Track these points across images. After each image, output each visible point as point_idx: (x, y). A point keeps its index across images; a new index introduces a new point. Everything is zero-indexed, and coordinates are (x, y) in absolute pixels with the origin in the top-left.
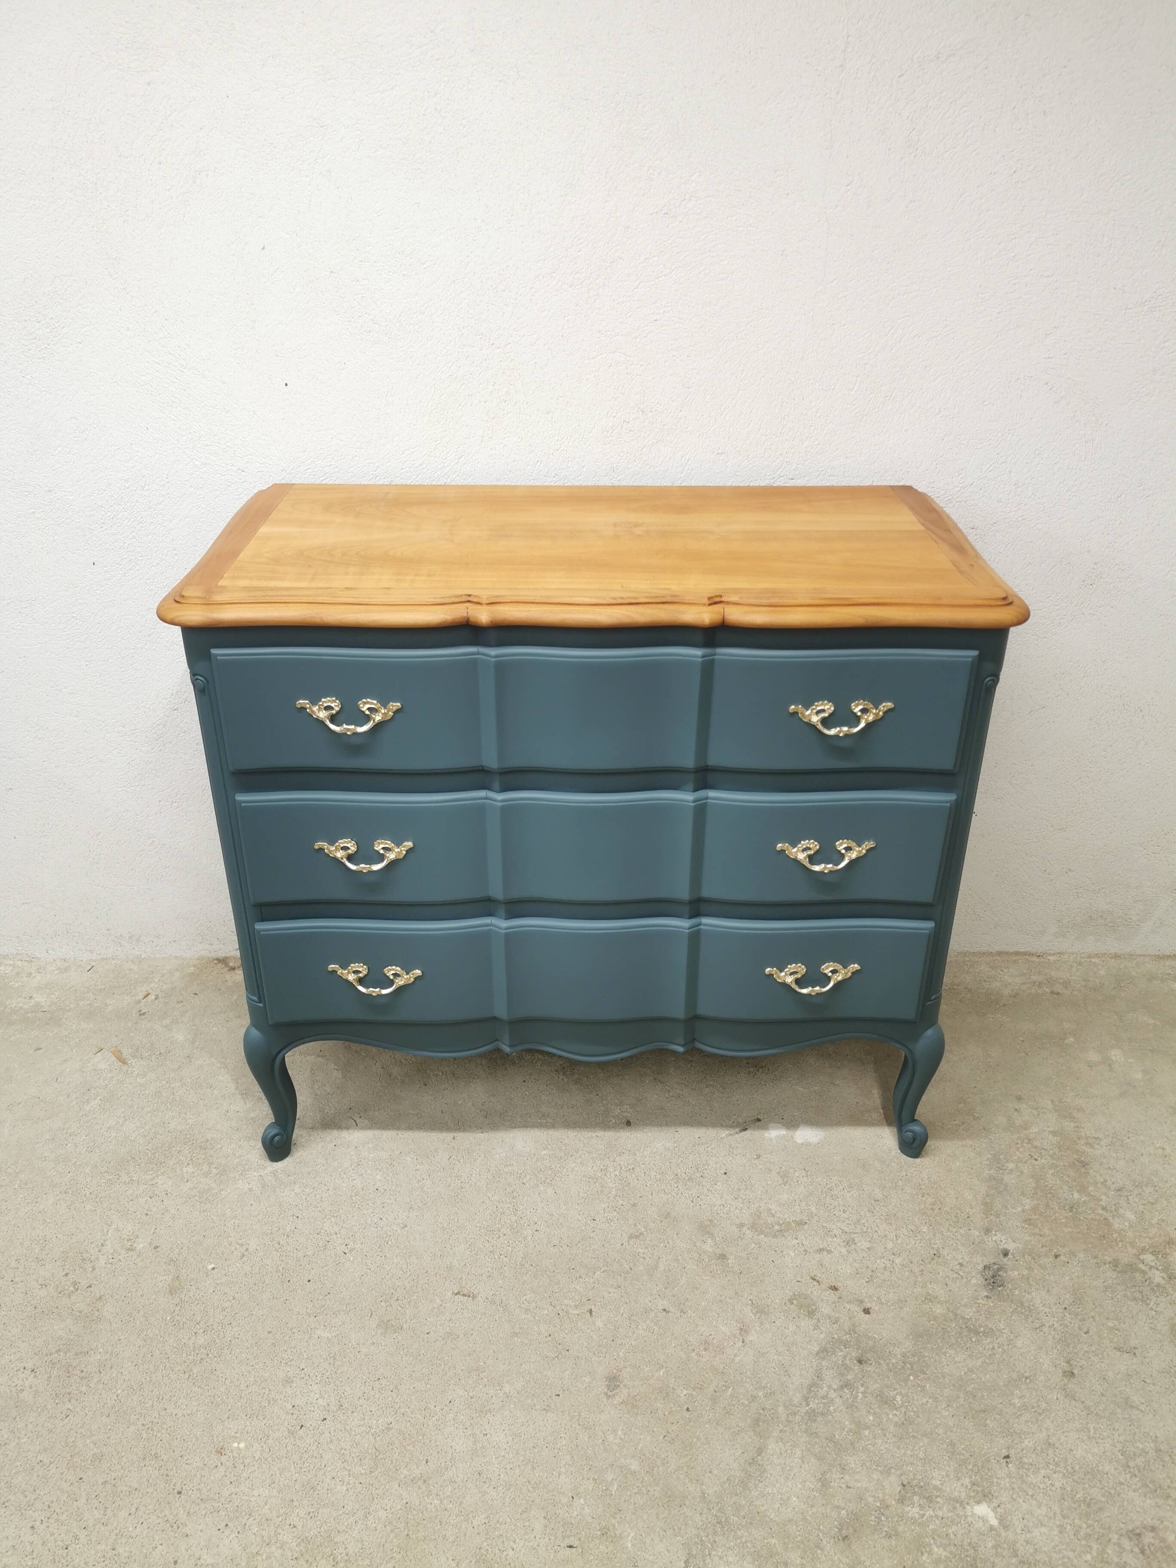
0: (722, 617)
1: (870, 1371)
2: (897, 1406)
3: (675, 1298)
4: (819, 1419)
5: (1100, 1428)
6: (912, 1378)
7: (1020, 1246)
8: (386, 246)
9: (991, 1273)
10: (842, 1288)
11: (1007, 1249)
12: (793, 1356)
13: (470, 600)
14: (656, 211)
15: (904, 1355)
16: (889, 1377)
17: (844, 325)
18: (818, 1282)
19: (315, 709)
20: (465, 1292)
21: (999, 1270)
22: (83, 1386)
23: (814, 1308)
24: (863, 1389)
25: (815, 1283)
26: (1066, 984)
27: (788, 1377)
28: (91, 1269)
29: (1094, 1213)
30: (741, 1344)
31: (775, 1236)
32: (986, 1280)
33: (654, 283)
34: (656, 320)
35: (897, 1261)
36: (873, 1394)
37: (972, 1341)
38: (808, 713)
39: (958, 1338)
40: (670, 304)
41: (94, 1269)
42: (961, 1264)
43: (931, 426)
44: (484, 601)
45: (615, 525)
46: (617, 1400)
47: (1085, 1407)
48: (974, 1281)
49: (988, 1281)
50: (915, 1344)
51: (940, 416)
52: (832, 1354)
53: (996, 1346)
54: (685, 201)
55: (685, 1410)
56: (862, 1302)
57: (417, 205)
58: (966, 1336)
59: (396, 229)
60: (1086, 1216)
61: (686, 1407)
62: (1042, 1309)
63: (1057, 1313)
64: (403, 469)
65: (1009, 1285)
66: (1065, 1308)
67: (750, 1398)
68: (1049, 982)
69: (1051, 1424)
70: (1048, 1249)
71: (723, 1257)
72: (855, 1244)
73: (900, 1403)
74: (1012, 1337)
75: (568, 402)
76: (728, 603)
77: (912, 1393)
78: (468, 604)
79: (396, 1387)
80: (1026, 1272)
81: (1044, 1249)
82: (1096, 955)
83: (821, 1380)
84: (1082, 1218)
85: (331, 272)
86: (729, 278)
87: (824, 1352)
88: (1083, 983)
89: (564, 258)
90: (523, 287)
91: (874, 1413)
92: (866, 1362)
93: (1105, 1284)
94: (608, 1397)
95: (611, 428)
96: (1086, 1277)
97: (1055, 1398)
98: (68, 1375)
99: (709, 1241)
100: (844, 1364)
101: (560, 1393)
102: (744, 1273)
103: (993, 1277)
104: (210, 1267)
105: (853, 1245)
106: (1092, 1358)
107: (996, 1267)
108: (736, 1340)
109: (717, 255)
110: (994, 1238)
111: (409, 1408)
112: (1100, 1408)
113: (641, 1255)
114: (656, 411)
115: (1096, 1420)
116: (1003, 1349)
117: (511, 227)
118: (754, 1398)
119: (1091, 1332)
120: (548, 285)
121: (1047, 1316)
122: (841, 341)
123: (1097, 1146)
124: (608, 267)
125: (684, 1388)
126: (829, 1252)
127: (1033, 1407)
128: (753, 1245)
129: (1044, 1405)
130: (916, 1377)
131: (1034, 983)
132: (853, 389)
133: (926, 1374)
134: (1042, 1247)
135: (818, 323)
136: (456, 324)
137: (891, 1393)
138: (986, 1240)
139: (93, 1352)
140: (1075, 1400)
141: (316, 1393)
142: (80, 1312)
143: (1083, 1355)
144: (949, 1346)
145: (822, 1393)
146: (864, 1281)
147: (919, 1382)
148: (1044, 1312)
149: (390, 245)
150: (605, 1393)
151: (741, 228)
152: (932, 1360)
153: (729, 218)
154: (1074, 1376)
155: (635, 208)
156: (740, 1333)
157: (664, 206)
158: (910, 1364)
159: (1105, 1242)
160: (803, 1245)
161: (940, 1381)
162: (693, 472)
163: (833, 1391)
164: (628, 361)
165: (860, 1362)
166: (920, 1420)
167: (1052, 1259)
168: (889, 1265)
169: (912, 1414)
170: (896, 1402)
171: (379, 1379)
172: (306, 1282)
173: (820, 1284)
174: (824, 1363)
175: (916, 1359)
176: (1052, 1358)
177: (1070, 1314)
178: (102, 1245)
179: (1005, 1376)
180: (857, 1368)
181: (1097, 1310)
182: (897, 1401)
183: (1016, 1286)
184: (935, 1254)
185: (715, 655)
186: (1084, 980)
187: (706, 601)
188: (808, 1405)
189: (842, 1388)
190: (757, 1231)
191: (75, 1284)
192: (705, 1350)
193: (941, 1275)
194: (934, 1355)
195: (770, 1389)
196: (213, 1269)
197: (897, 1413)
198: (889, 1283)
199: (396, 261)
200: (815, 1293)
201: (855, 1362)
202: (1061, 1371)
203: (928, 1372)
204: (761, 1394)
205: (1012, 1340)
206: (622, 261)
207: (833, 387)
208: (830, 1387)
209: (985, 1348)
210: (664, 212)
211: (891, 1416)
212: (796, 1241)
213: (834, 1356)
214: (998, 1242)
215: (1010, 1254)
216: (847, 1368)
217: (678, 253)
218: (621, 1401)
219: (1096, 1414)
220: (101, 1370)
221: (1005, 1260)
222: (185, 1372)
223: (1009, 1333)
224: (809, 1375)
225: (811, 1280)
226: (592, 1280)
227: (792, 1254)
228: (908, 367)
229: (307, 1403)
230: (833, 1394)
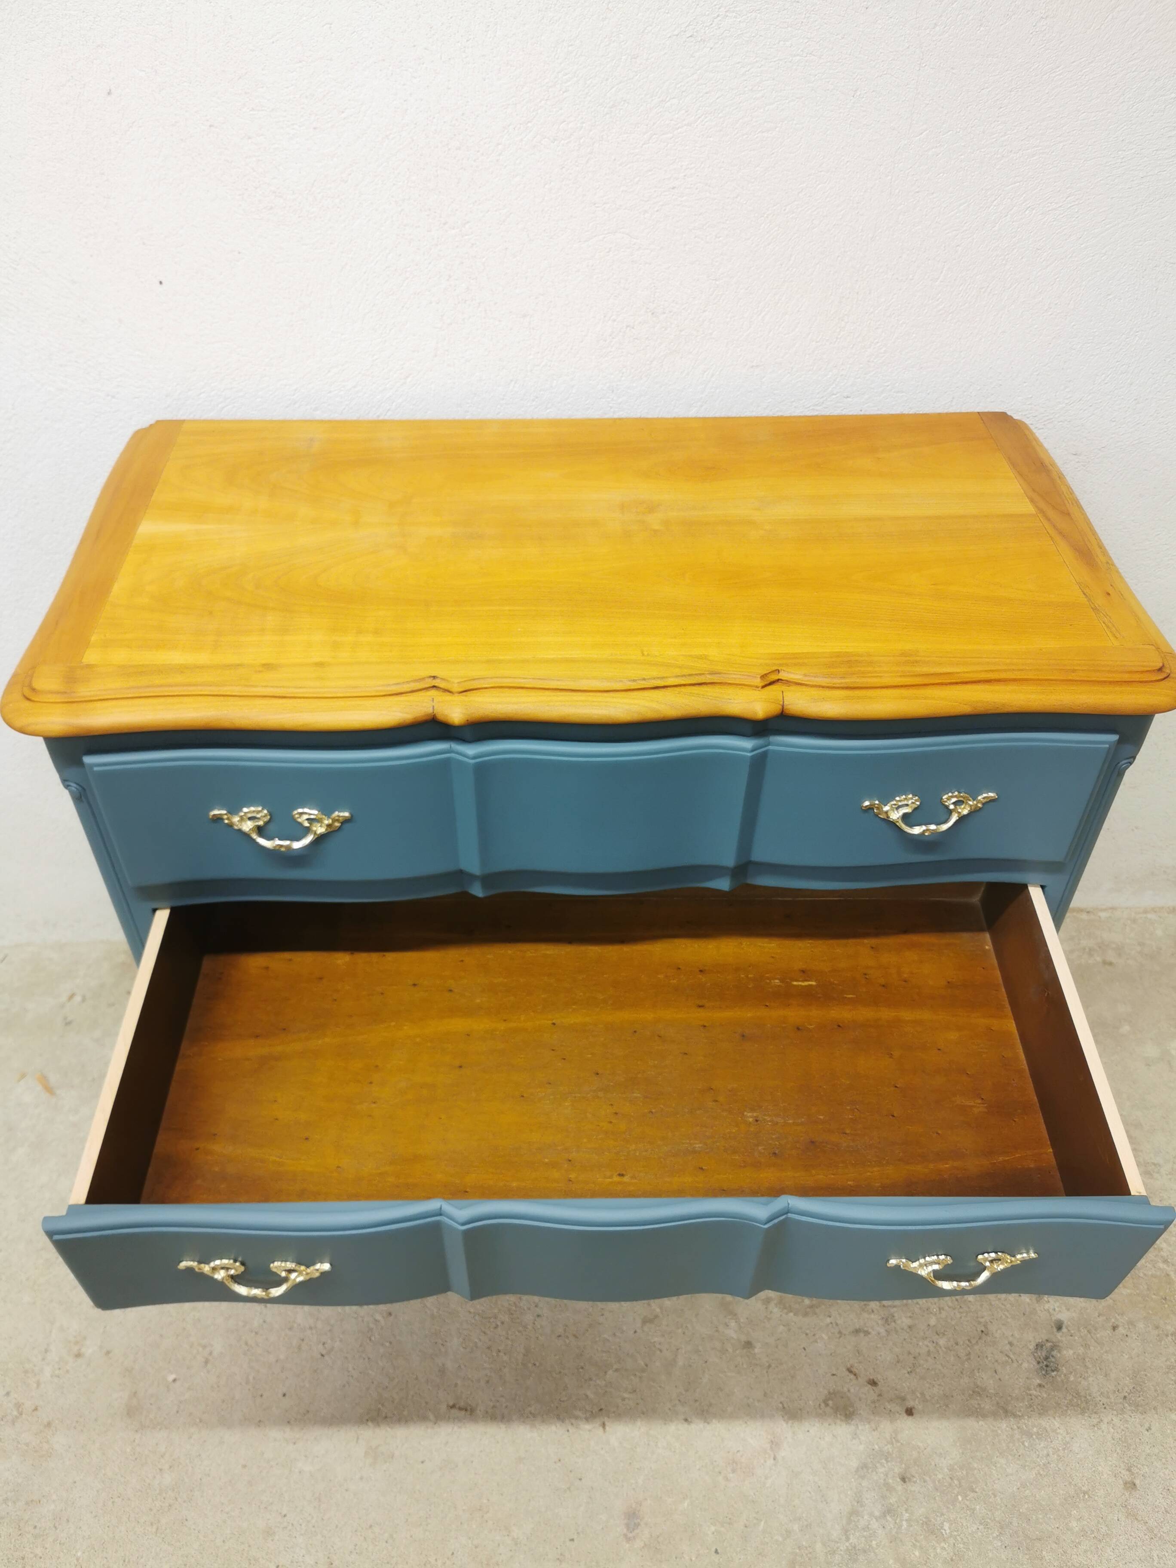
0: (781, 707)
1: (914, 1491)
2: (945, 1536)
3: (698, 1404)
4: (861, 1557)
5: (1164, 1555)
6: (960, 1498)
7: (1074, 1314)
8: (287, 88)
9: (1044, 1354)
10: (882, 1380)
11: (1060, 1320)
12: (831, 1476)
13: (436, 685)
14: (676, 33)
15: (951, 1469)
16: (935, 1499)
17: (933, 193)
18: (855, 1375)
19: (236, 819)
20: (462, 1404)
21: (1052, 1349)
22: (37, 1547)
23: (851, 1410)
24: (907, 1515)
25: (852, 1376)
26: (1119, 950)
27: (825, 1503)
28: (35, 1385)
29: (1155, 1267)
30: (772, 1461)
31: (806, 1314)
32: (1039, 1363)
33: (672, 135)
34: (674, 188)
35: (942, 1342)
36: (918, 1522)
37: (1025, 1446)
38: (886, 808)
39: (1009, 1442)
40: (693, 166)
41: (38, 1384)
42: (1011, 1344)
43: (1036, 326)
44: (456, 688)
45: (623, 507)
46: (638, 1544)
47: (1148, 1529)
48: (1025, 1365)
49: (1041, 1365)
50: (963, 1453)
51: (1050, 313)
52: (872, 1471)
53: (1051, 1451)
54: (719, 18)
55: (713, 1553)
56: (903, 1399)
57: (329, 26)
58: (1018, 1440)
59: (300, 62)
60: (1145, 1272)
61: (713, 1549)
62: (1099, 1398)
63: (1116, 1404)
64: (330, 392)
65: (1064, 1368)
66: (1125, 1397)
67: (784, 1533)
68: (1100, 947)
69: (1112, 1554)
70: (1105, 1318)
71: (748, 1345)
72: (895, 1321)
73: (948, 1531)
74: (1068, 1439)
75: (551, 302)
76: (788, 682)
77: (961, 1518)
78: (433, 692)
79: (391, 1536)
80: (1081, 1350)
81: (1101, 1319)
82: (1154, 910)
83: (862, 1506)
84: (1141, 1275)
85: (211, 126)
86: (777, 129)
87: (864, 1468)
88: (1139, 948)
89: (543, 102)
90: (485, 143)
91: (921, 1548)
92: (910, 1480)
93: (1168, 1363)
94: (628, 1540)
95: (611, 336)
96: (1146, 1354)
97: (1116, 1518)
98: (20, 1533)
99: (733, 1324)
100: (886, 1484)
101: (575, 1537)
102: (773, 1366)
103: (1047, 1358)
104: (171, 1378)
105: (893, 1324)
106: (1155, 1463)
107: (1049, 1344)
108: (767, 1456)
109: (763, 97)
110: (1047, 1306)
111: (407, 1563)
112: (1165, 1529)
113: (658, 1346)
114: (670, 312)
115: (1160, 1546)
116: (1058, 1456)
117: (467, 57)
118: (789, 1533)
119: (1153, 1428)
120: (522, 140)
121: (1105, 1408)
122: (926, 216)
123: (1156, 1175)
124: (607, 114)
125: (712, 1524)
126: (867, 1333)
127: (1093, 1532)
128: (781, 1327)
129: (1104, 1529)
130: (965, 1496)
131: (1084, 949)
132: (938, 279)
133: (976, 1492)
134: (1099, 1316)
135: (897, 191)
136: (392, 197)
137: (938, 1519)
138: (1037, 1309)
139: (45, 1501)
140: (1137, 1519)
141: (301, 1548)
142: (27, 1445)
143: (1145, 1459)
144: (1001, 1454)
145: (862, 1523)
146: (906, 1372)
147: (968, 1503)
148: (1101, 1403)
149: (292, 85)
150: (624, 1535)
151: (798, 58)
152: (982, 1472)
153: (782, 43)
154: (1136, 1487)
155: (645, 29)
156: (771, 1448)
157: (688, 26)
158: (958, 1480)
159: (1166, 1306)
160: (837, 1325)
161: (991, 1500)
162: (718, 391)
163: (874, 1520)
164: (634, 244)
165: (904, 1480)
166: (970, 1554)
167: (1109, 1332)
168: (932, 1349)
169: (962, 1546)
170: (943, 1531)
171: (371, 1526)
172: (280, 1395)
173: (857, 1378)
174: (865, 1483)
175: (964, 1472)
176: (1112, 1466)
177: (1130, 1405)
178: (46, 1351)
179: (1061, 1492)
180: (900, 1487)
181: (1159, 1398)
182: (945, 1530)
183: (1071, 1370)
184: (982, 1331)
185: (768, 745)
186: (1140, 944)
187: (758, 682)
188: (848, 1539)
189: (884, 1515)
190: (785, 1309)
191: (18, 1406)
192: (734, 1471)
193: (989, 1359)
194: (983, 1466)
195: (806, 1520)
196: (174, 1380)
197: (945, 1546)
198: (933, 1373)
199: (303, 108)
200: (852, 1390)
201: (899, 1480)
202: (1121, 1482)
203: (977, 1490)
204: (796, 1527)
205: (1068, 1443)
206: (626, 105)
207: (911, 276)
208: (871, 1514)
209: (1039, 1455)
210: (688, 36)
211: (938, 1550)
212: (828, 1320)
213: (874, 1473)
214: (1051, 1310)
215: (1064, 1327)
216: (890, 1489)
217: (706, 93)
218: (643, 1545)
219: (1160, 1538)
220: (57, 1525)
221: (1059, 1335)
222: (152, 1524)
223: (1065, 1434)
224: (848, 1500)
225: (847, 1373)
226: (604, 1383)
227: (825, 1337)
228: (1014, 249)
229: (292, 1562)
230: (875, 1525)
